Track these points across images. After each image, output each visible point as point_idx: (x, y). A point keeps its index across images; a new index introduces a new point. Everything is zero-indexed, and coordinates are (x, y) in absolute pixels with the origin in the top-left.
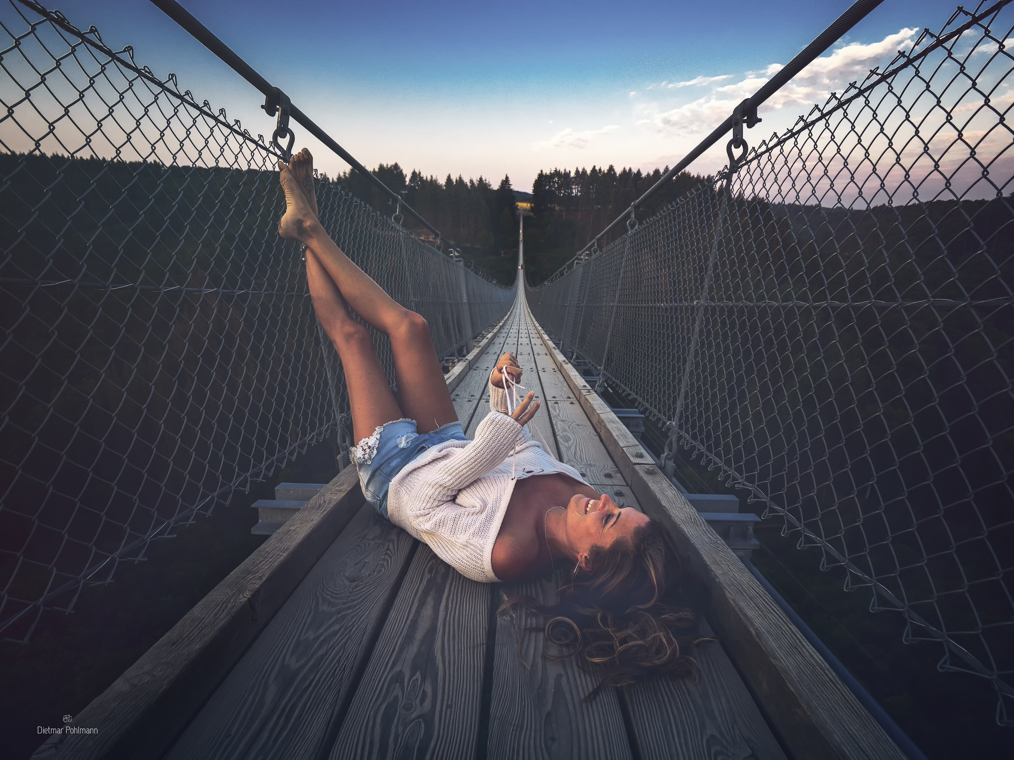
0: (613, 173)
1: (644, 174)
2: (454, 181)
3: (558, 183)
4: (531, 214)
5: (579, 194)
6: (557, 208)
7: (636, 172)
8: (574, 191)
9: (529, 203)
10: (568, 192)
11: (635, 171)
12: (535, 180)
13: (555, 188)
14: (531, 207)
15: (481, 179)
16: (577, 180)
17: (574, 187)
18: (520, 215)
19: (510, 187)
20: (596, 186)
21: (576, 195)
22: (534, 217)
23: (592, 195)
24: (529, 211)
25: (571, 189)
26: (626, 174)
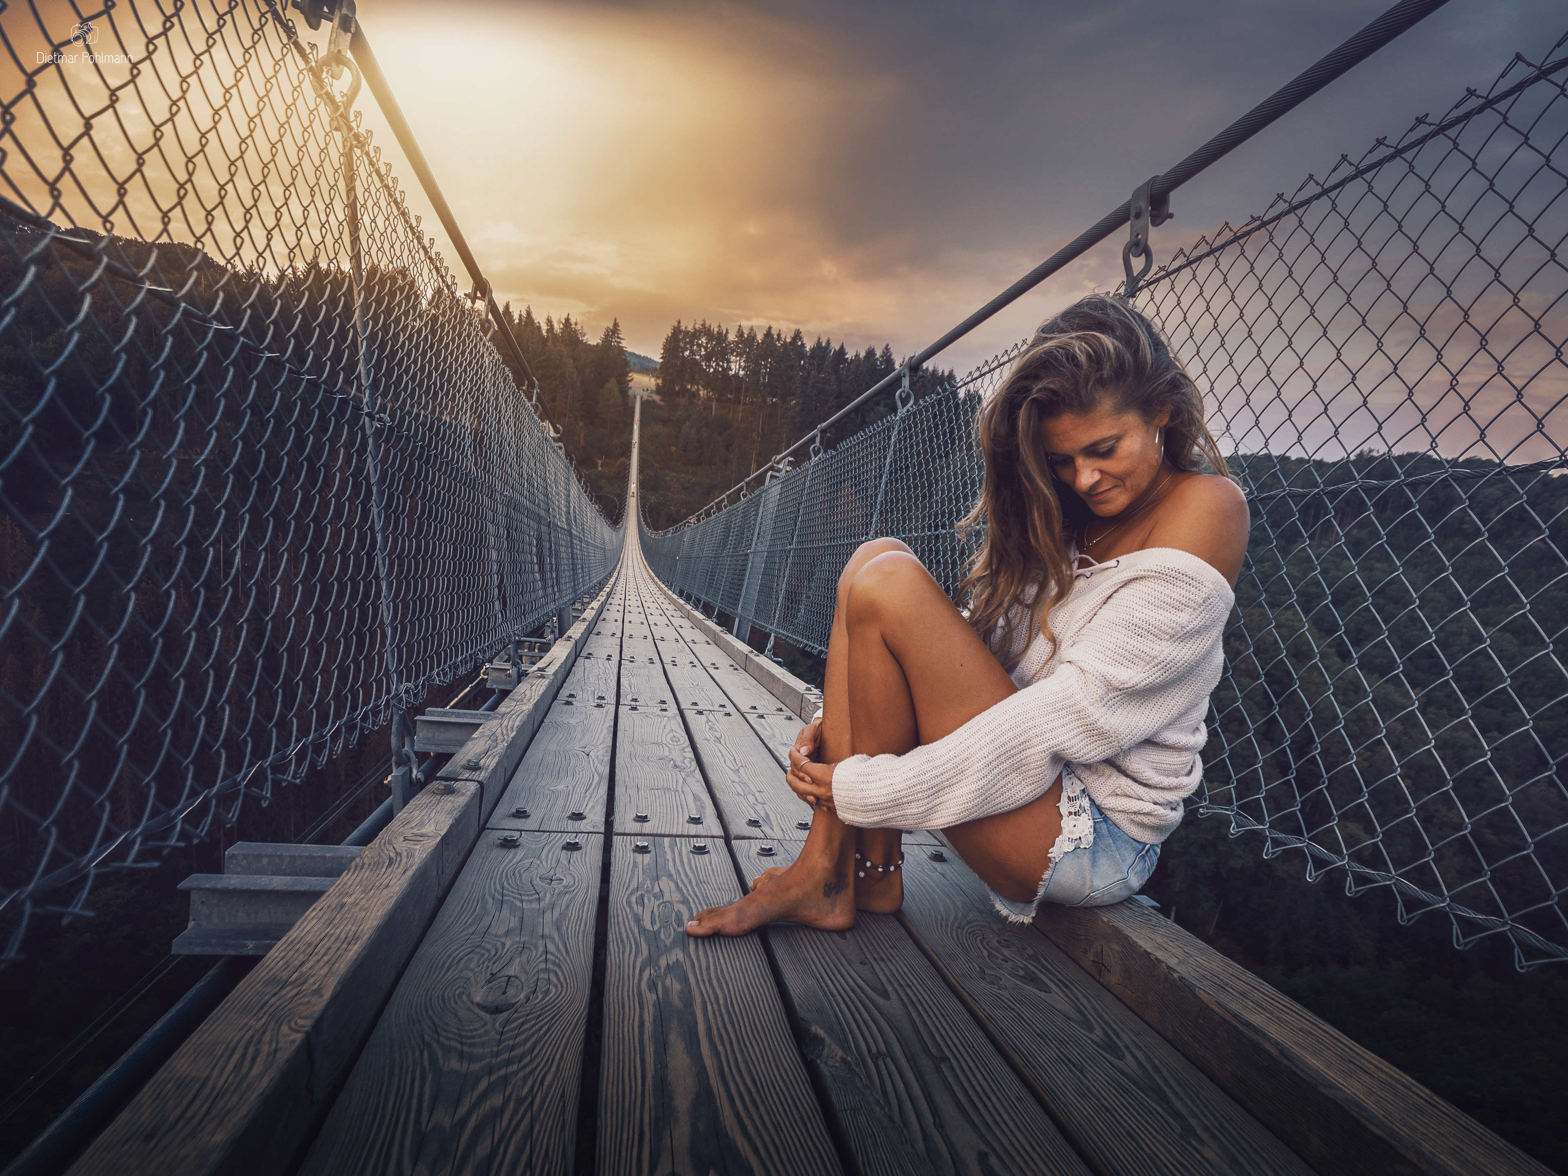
0: (800, 343)
1: (850, 355)
2: (516, 317)
3: (706, 348)
4: (657, 398)
5: (742, 373)
6: (701, 393)
7: (837, 348)
8: (733, 366)
9: (653, 376)
10: (722, 367)
11: (835, 346)
12: (666, 336)
13: (700, 355)
14: (657, 385)
15: (567, 320)
16: (739, 348)
17: (733, 358)
18: (635, 397)
19: (620, 342)
20: (770, 363)
21: (736, 375)
22: (662, 403)
23: (764, 378)
24: (652, 391)
25: (729, 362)
26: (821, 350)
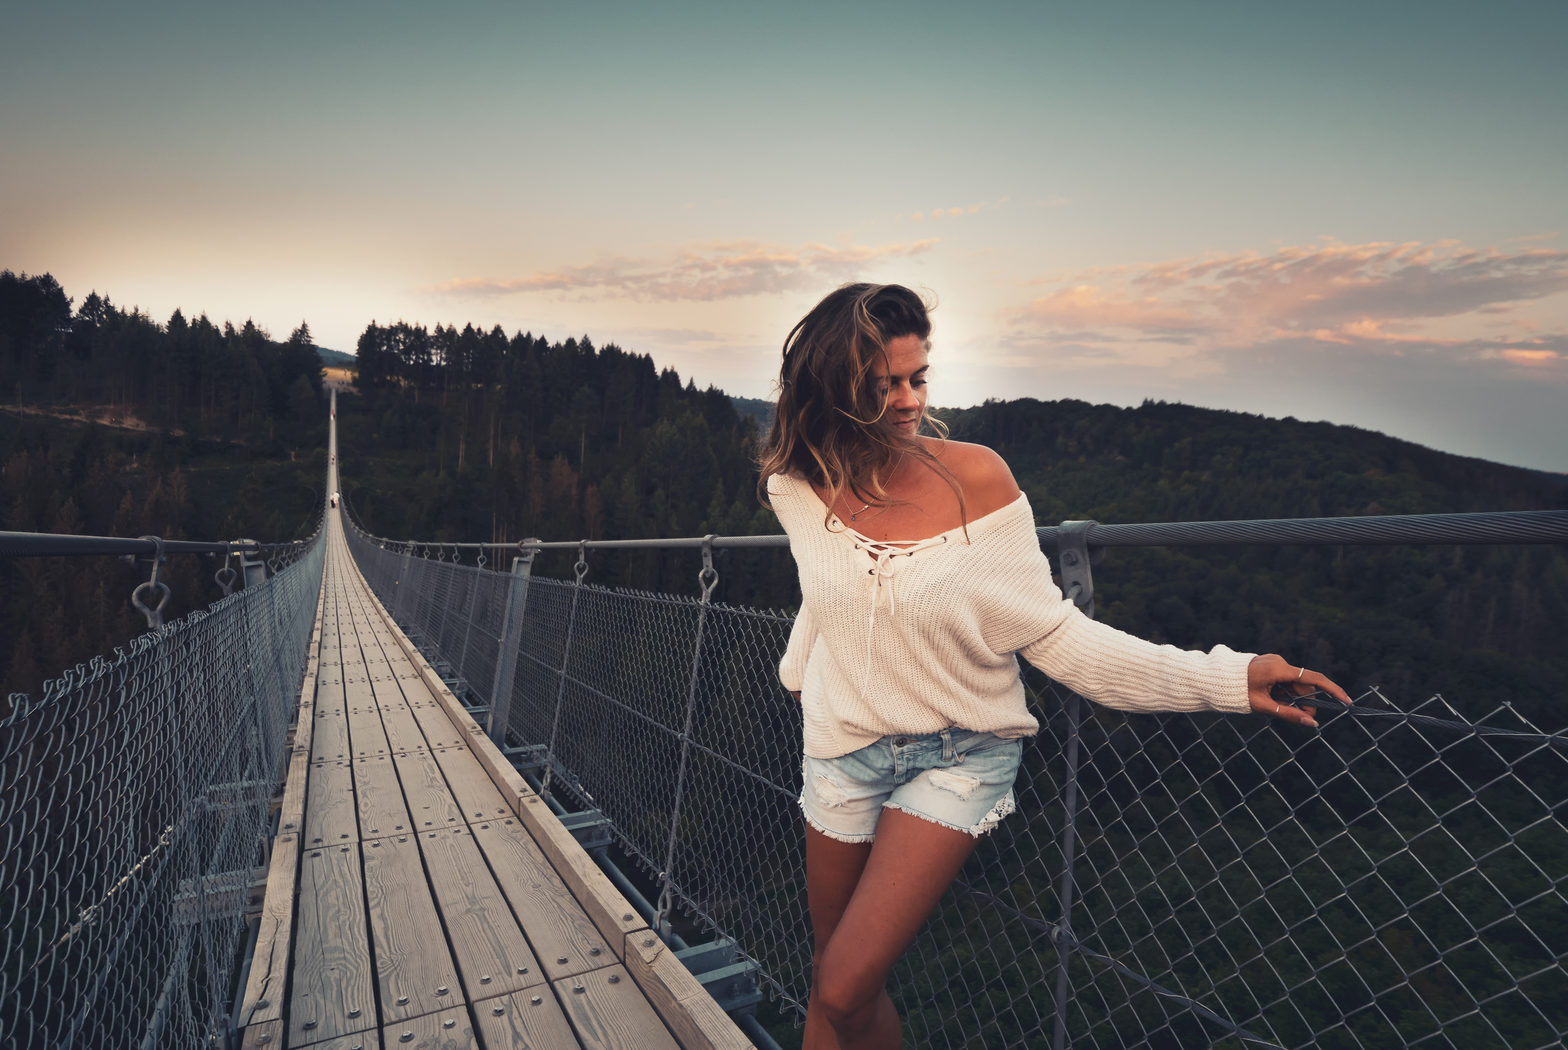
0: (501, 336)
1: (551, 343)
4: (354, 390)
5: (443, 363)
7: (538, 338)
8: (434, 358)
9: (349, 370)
10: (423, 359)
11: (536, 336)
12: (361, 334)
13: (398, 350)
14: (354, 379)
15: (249, 323)
16: (439, 342)
17: (433, 351)
18: (330, 390)
19: (310, 341)
20: (472, 354)
21: (438, 365)
22: (360, 395)
23: (467, 367)
24: (348, 384)
25: (429, 354)
